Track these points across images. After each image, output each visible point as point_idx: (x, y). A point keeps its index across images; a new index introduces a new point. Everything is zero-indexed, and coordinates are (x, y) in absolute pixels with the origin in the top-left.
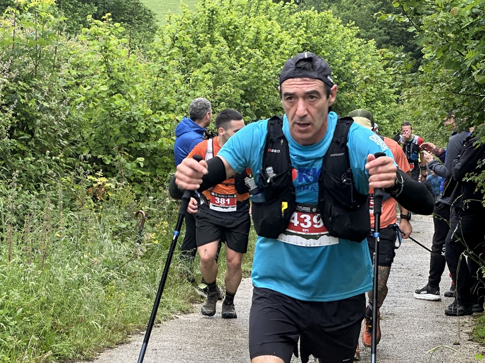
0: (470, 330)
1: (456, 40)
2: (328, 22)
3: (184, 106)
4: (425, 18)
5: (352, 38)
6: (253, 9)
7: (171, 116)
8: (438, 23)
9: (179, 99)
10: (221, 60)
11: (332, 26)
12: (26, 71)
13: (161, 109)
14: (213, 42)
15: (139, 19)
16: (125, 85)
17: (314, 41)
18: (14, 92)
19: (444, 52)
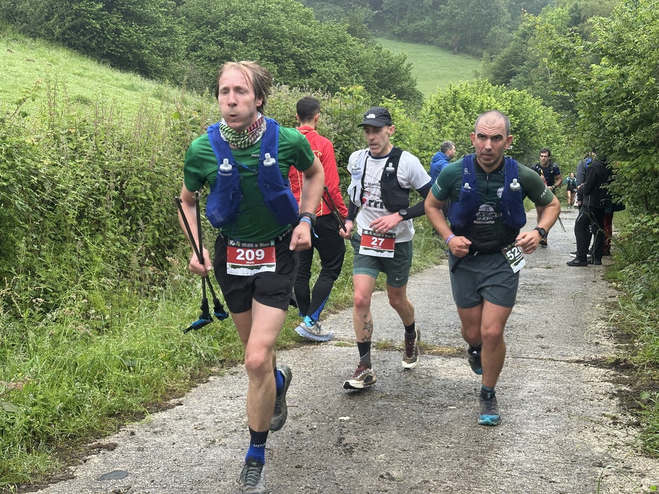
0: (603, 274)
1: (597, 106)
2: (524, 97)
3: (437, 147)
4: (578, 93)
5: (539, 106)
6: (480, 90)
7: (430, 153)
8: (586, 96)
9: (435, 143)
10: (460, 121)
11: (527, 100)
12: (348, 128)
13: (425, 149)
14: (456, 110)
15: (414, 97)
16: (404, 136)
17: (516, 109)
18: (341, 141)
19: (590, 113)
